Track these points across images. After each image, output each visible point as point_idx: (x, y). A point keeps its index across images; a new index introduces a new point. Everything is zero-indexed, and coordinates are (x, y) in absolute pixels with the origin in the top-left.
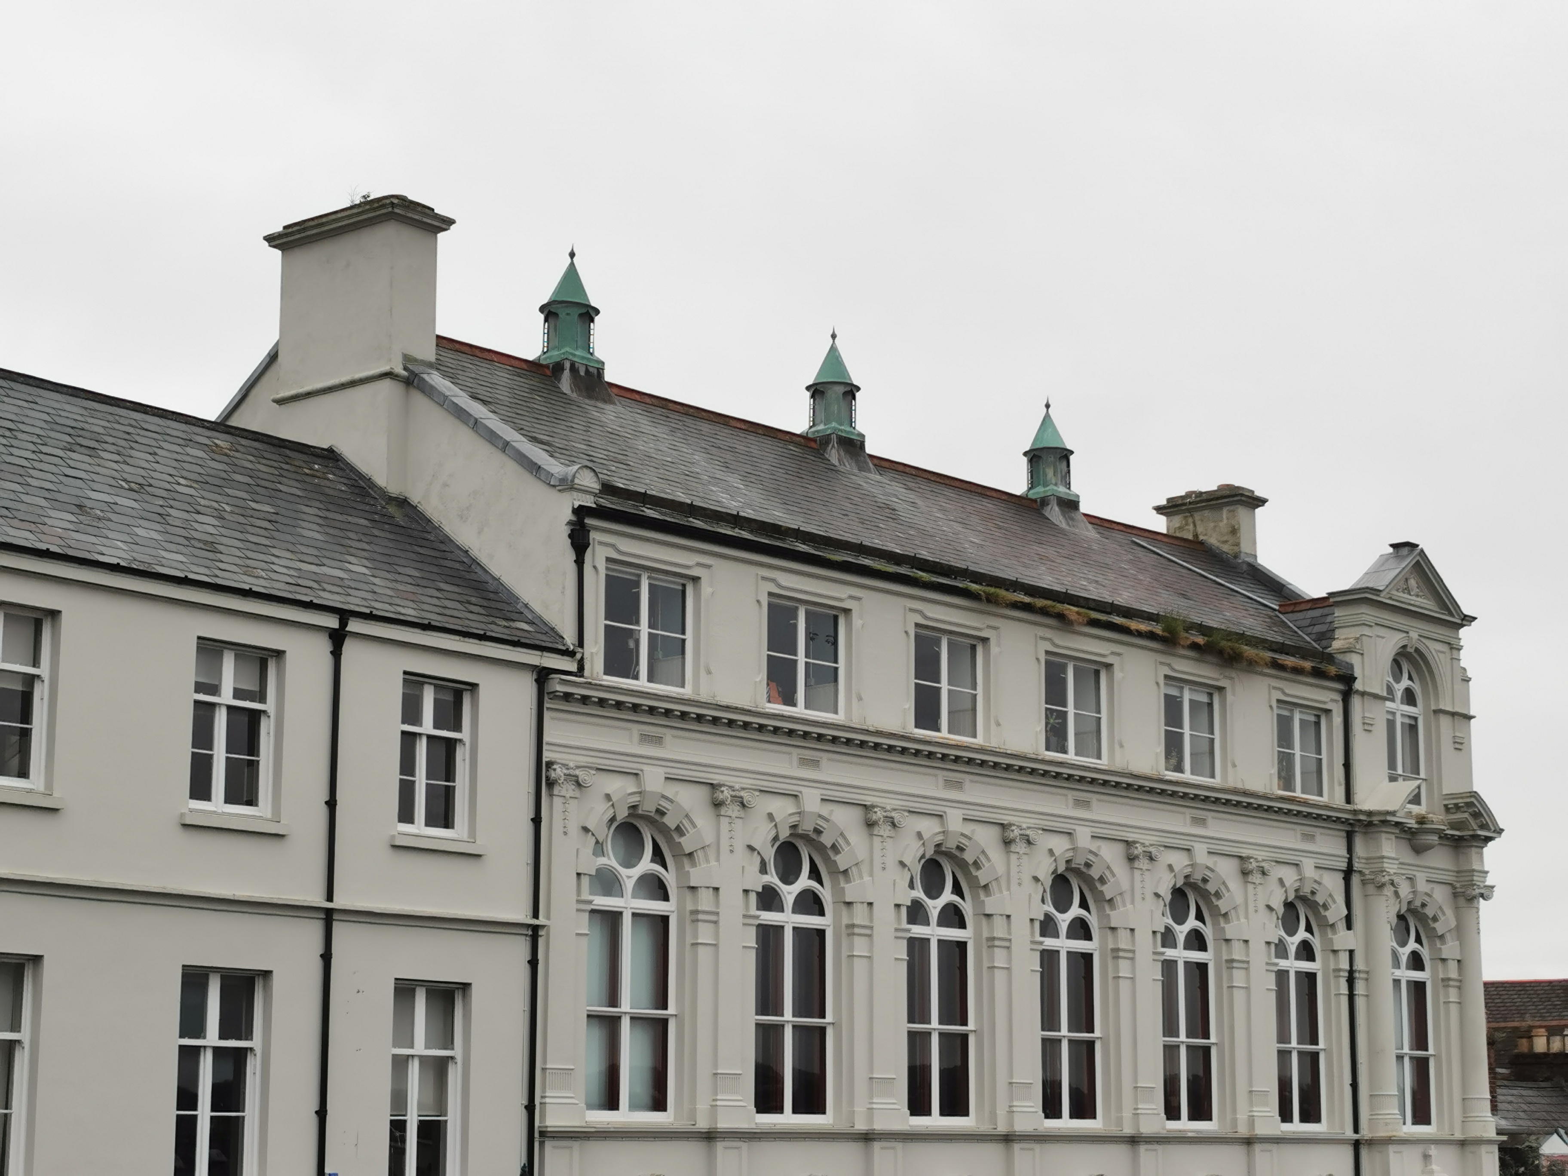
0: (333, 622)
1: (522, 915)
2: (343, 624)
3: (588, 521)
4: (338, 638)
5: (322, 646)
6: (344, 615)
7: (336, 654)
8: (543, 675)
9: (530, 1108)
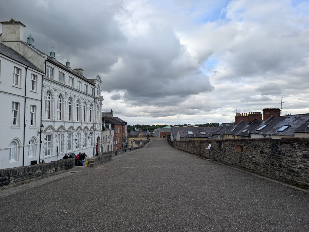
0: (26, 67)
1: (40, 99)
2: (27, 67)
3: (47, 61)
4: (26, 69)
5: (25, 69)
6: (27, 66)
7: (26, 70)
8: (43, 76)
9: (41, 118)
